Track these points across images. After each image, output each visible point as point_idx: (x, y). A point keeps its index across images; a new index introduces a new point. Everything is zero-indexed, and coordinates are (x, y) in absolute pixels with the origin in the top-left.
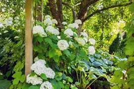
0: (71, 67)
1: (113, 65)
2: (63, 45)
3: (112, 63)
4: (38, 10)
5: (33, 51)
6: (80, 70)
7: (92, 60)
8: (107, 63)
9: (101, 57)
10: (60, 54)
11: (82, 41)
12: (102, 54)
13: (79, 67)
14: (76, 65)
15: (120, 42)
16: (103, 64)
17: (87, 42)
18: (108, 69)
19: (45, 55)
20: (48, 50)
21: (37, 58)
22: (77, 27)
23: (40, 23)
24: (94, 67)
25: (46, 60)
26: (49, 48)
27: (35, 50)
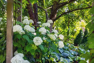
0: (45, 58)
1: (78, 55)
2: (38, 41)
3: (77, 54)
4: (17, 13)
5: (13, 46)
6: (52, 60)
7: (61, 51)
8: (73, 53)
9: (68, 49)
10: (36, 48)
11: (53, 37)
12: (69, 46)
13: (51, 58)
14: (48, 56)
15: (82, 36)
16: (70, 54)
17: (57, 37)
18: (74, 58)
19: (23, 49)
20: (26, 44)
21: (16, 52)
22: (49, 26)
23: (19, 23)
24: (63, 57)
25: (24, 54)
26: (26, 43)
27: (15, 46)
